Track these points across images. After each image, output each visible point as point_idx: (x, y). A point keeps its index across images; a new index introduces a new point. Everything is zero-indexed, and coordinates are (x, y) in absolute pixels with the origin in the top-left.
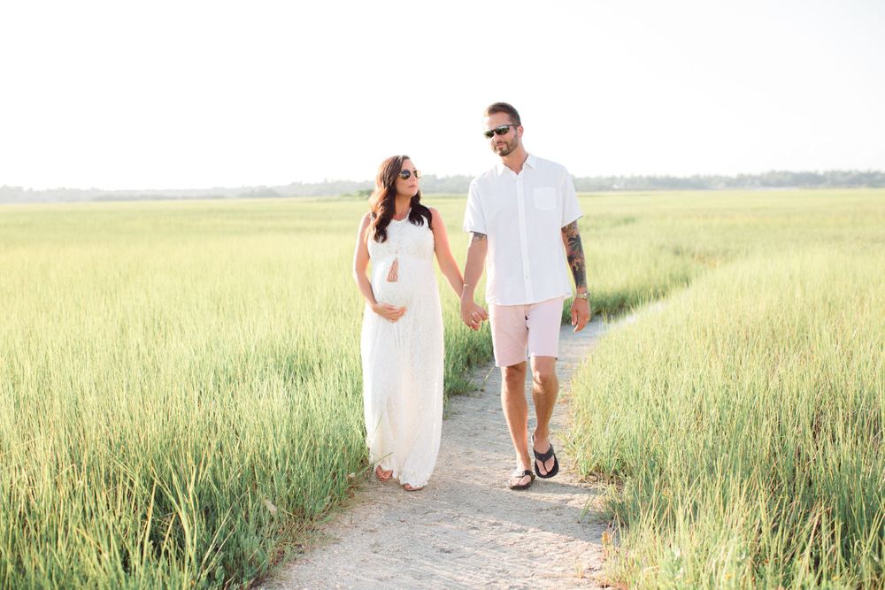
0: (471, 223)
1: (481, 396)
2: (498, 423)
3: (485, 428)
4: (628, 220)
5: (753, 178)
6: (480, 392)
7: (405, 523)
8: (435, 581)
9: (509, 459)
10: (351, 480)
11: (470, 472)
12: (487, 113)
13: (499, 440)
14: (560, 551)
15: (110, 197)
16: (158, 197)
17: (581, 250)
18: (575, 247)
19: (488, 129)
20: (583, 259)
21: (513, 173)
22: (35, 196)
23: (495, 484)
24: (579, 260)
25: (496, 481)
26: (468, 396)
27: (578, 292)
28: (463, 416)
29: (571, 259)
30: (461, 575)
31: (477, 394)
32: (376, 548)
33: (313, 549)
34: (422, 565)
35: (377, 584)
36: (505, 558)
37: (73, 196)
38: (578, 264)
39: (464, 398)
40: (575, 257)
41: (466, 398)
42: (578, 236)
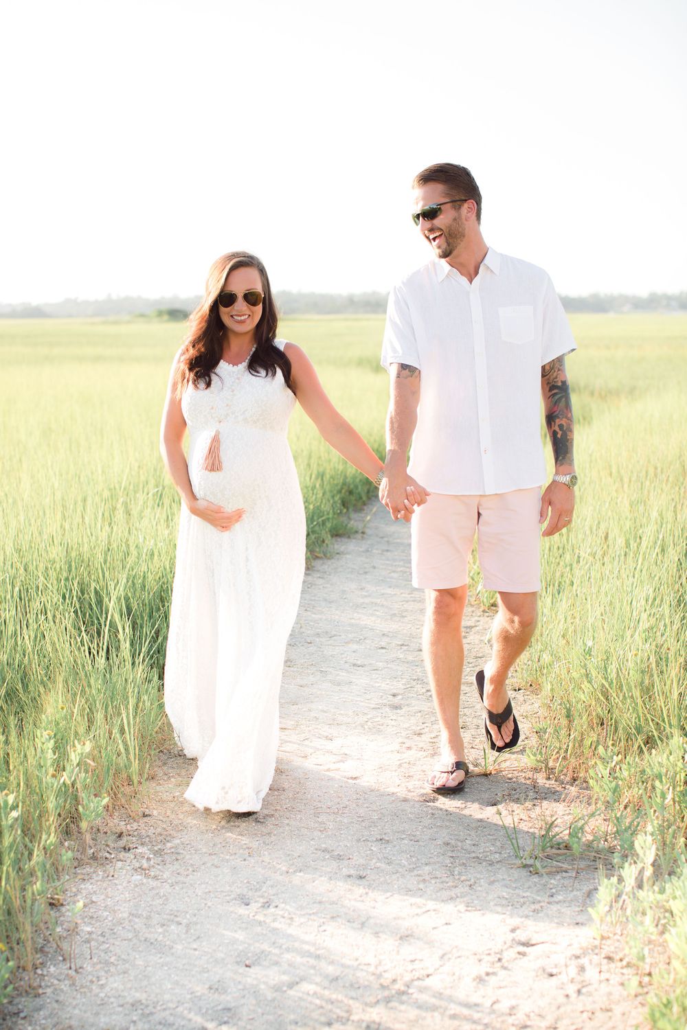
0: (395, 351)
1: (363, 538)
2: (387, 562)
3: (374, 567)
5: (669, 298)
6: (361, 535)
7: (312, 644)
8: (355, 687)
9: (405, 593)
11: (367, 604)
13: (392, 578)
14: (470, 665)
17: (568, 406)
18: (560, 399)
20: (570, 419)
21: (464, 280)
23: (395, 614)
24: (564, 422)
25: (396, 612)
26: (349, 537)
27: (557, 473)
28: (348, 556)
29: (550, 419)
30: (378, 683)
31: (359, 536)
34: (338, 675)
35: (298, 689)
36: (418, 671)
38: (561, 427)
39: (345, 540)
40: (557, 417)
41: (346, 540)
42: (564, 383)
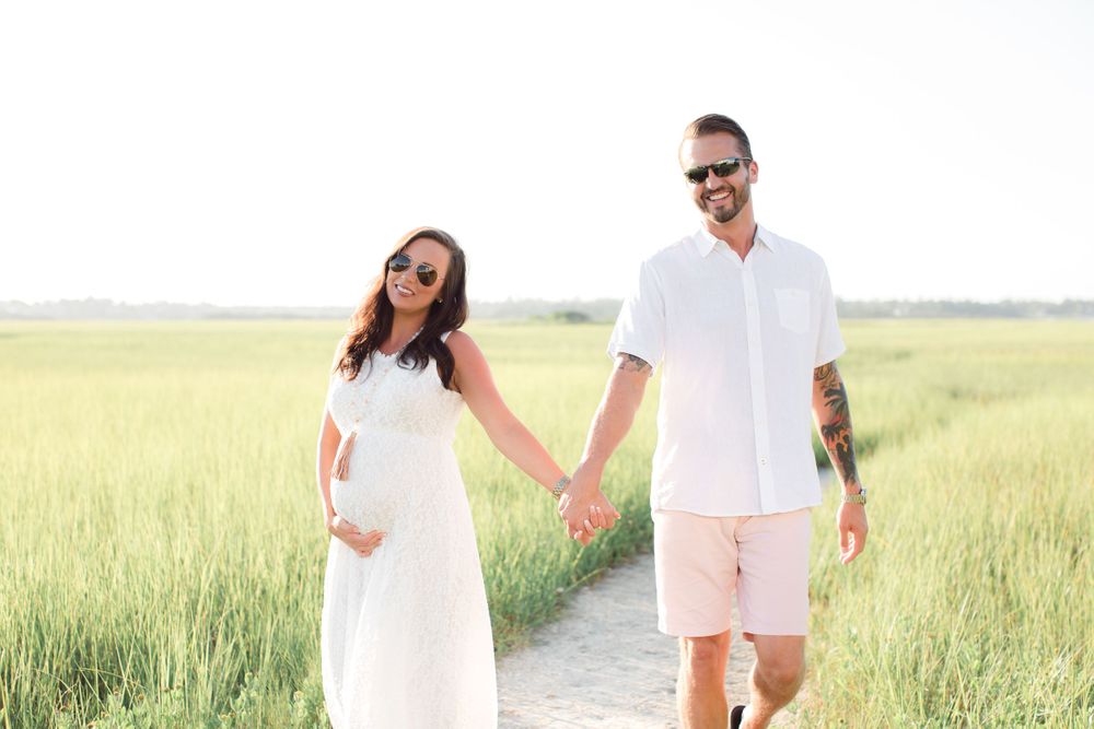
4: (902, 355)
10: (559, 595)
12: (693, 131)
15: (226, 315)
16: (288, 316)
18: (841, 407)
19: (691, 164)
22: (128, 312)
24: (847, 431)
32: (584, 649)
33: (522, 649)
37: (176, 312)
40: (841, 427)
